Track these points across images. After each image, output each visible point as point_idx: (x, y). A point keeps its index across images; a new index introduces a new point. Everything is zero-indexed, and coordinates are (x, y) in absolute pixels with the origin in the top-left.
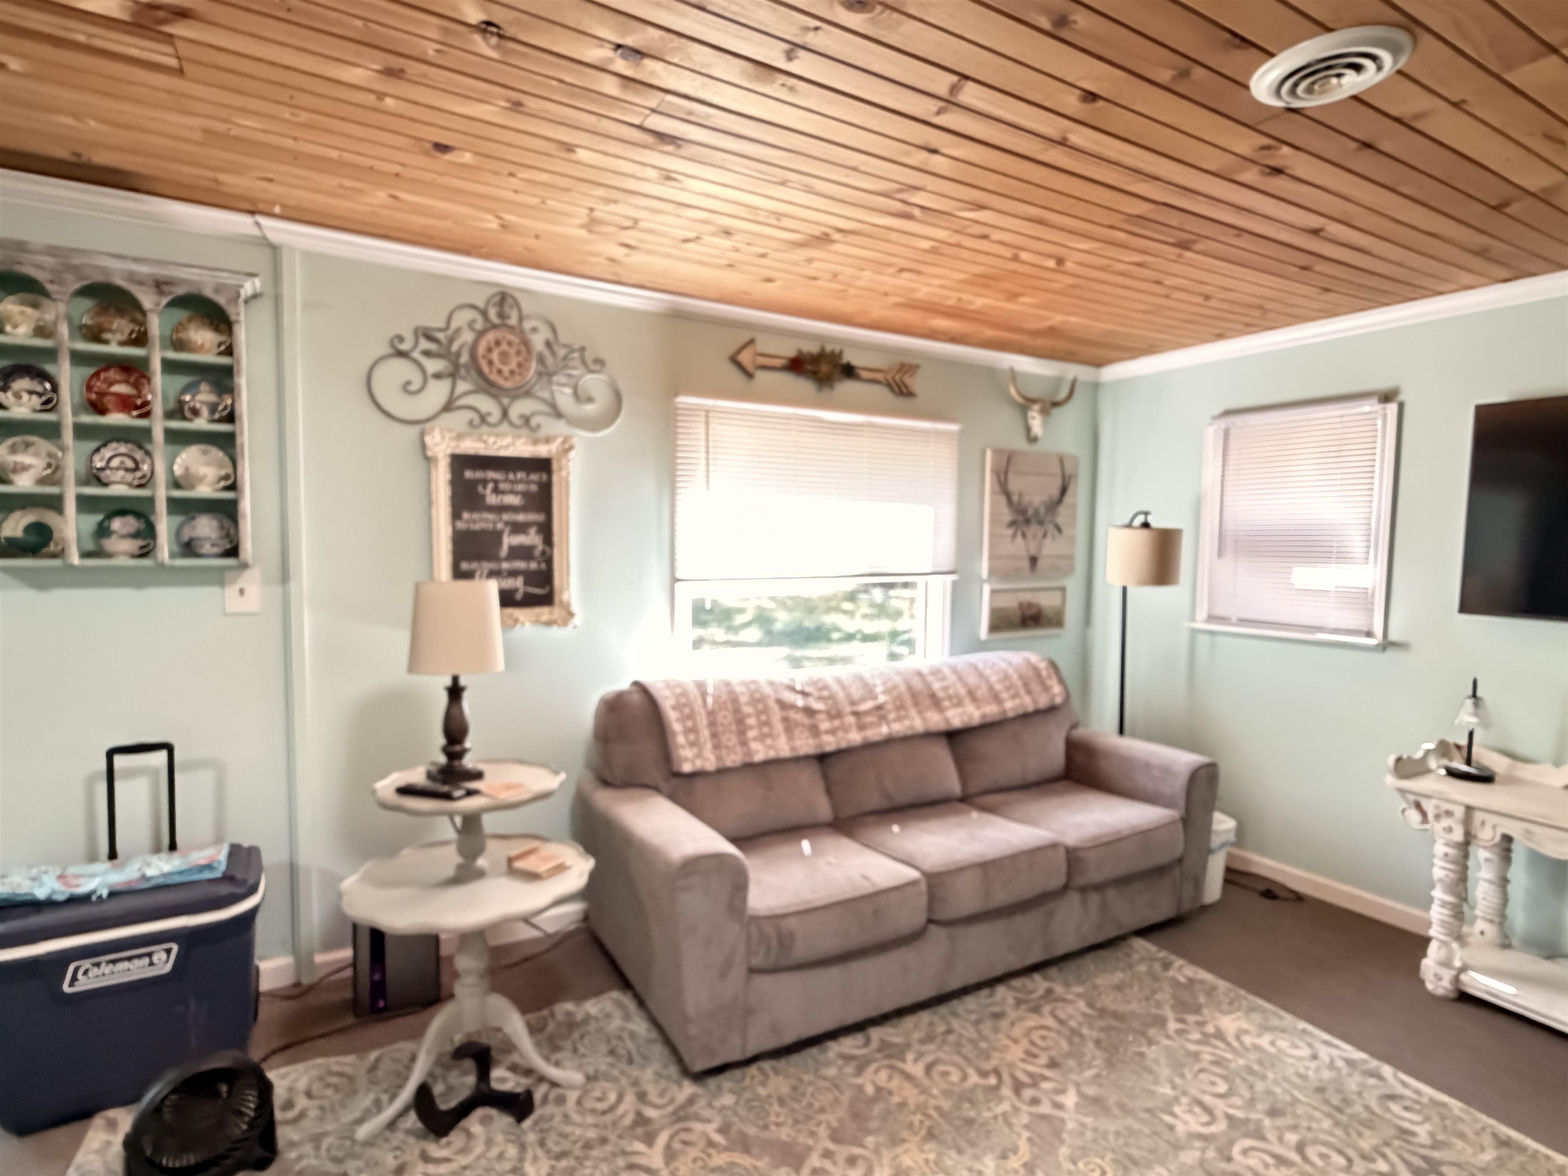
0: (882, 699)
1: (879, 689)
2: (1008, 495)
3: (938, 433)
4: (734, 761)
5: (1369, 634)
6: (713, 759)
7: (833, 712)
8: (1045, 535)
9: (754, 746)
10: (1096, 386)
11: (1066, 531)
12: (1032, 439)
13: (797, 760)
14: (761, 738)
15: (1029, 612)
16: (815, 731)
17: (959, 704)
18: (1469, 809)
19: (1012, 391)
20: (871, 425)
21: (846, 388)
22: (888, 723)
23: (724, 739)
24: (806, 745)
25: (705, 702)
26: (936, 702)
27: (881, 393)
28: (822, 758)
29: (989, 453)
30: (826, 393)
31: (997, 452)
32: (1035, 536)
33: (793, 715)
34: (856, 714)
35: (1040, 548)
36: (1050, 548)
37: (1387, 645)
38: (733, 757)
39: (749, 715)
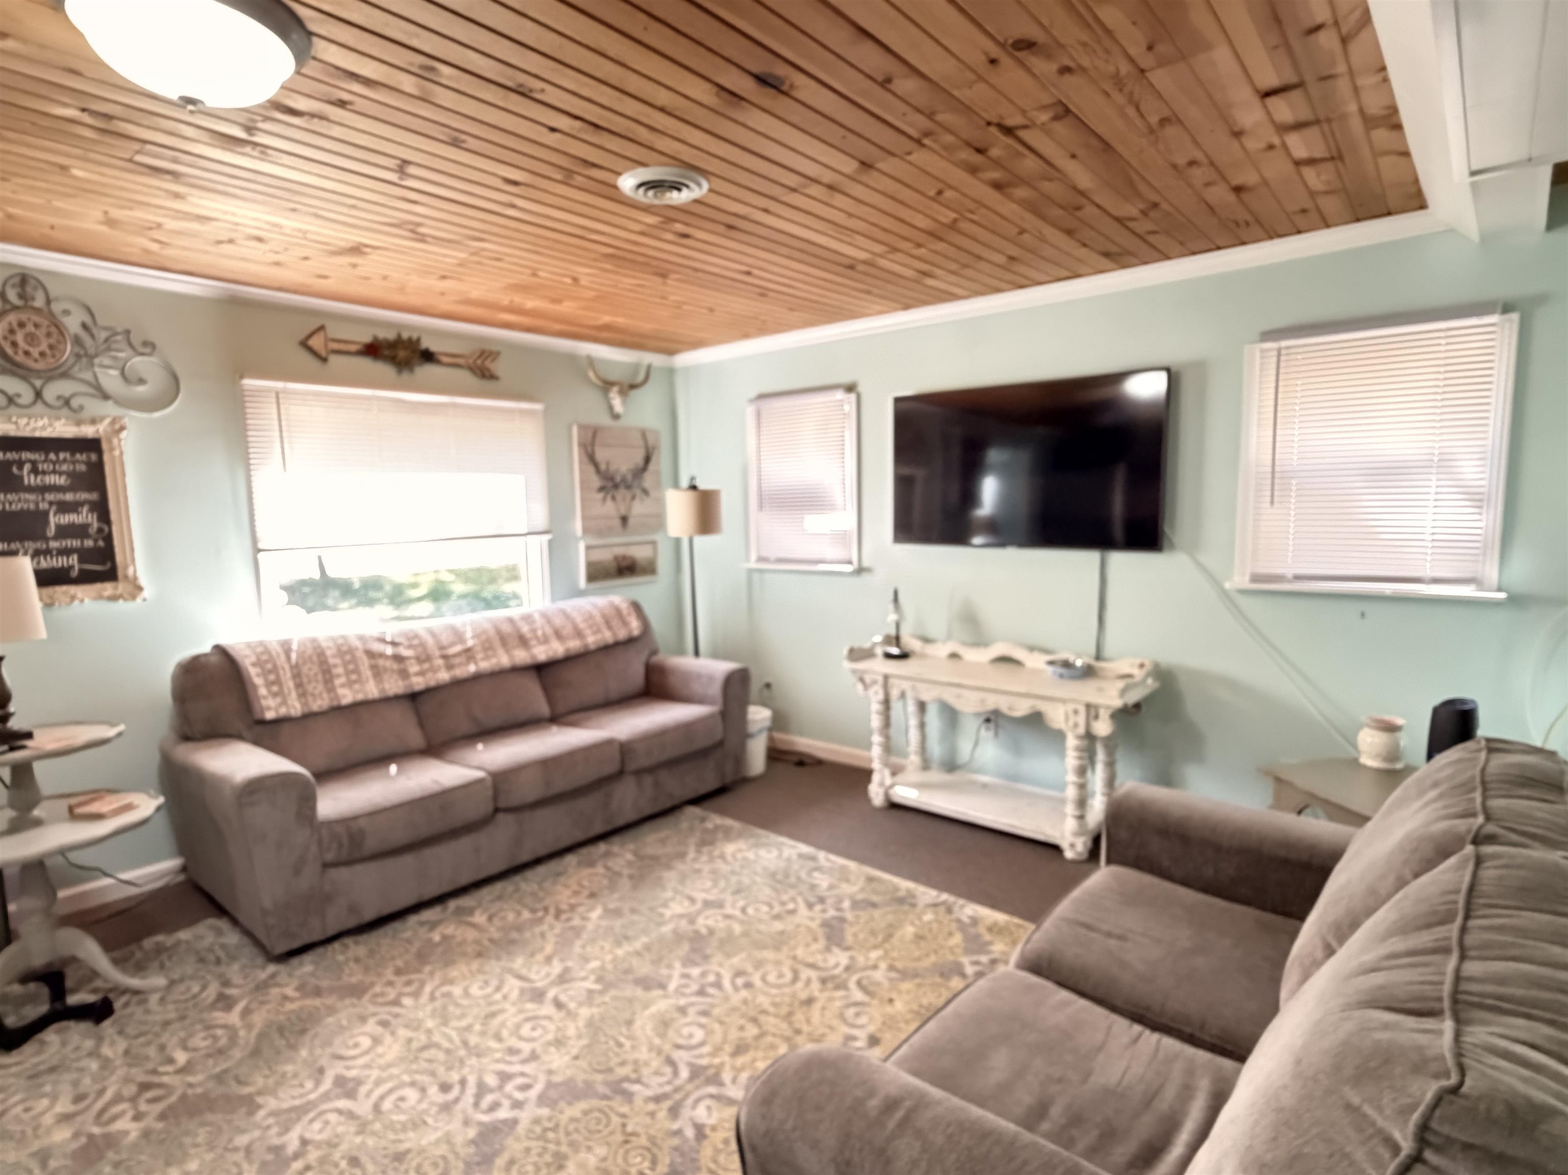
0: (470, 643)
1: (469, 635)
2: (596, 465)
3: (523, 412)
4: (320, 706)
5: (850, 562)
6: (298, 705)
7: (423, 657)
8: (633, 498)
9: (341, 691)
10: (671, 372)
11: (653, 493)
12: (616, 417)
13: (386, 700)
14: (349, 684)
15: (624, 564)
16: (404, 674)
17: (545, 640)
18: (886, 678)
20: (455, 405)
21: (426, 371)
22: (476, 663)
23: (310, 688)
24: (394, 686)
25: (288, 658)
26: (523, 641)
27: (464, 376)
28: (413, 697)
29: (575, 430)
30: (406, 376)
31: (582, 427)
32: (624, 499)
33: (381, 662)
34: (445, 657)
35: (629, 508)
36: (639, 508)
37: (860, 570)
38: (319, 702)
39: (336, 666)
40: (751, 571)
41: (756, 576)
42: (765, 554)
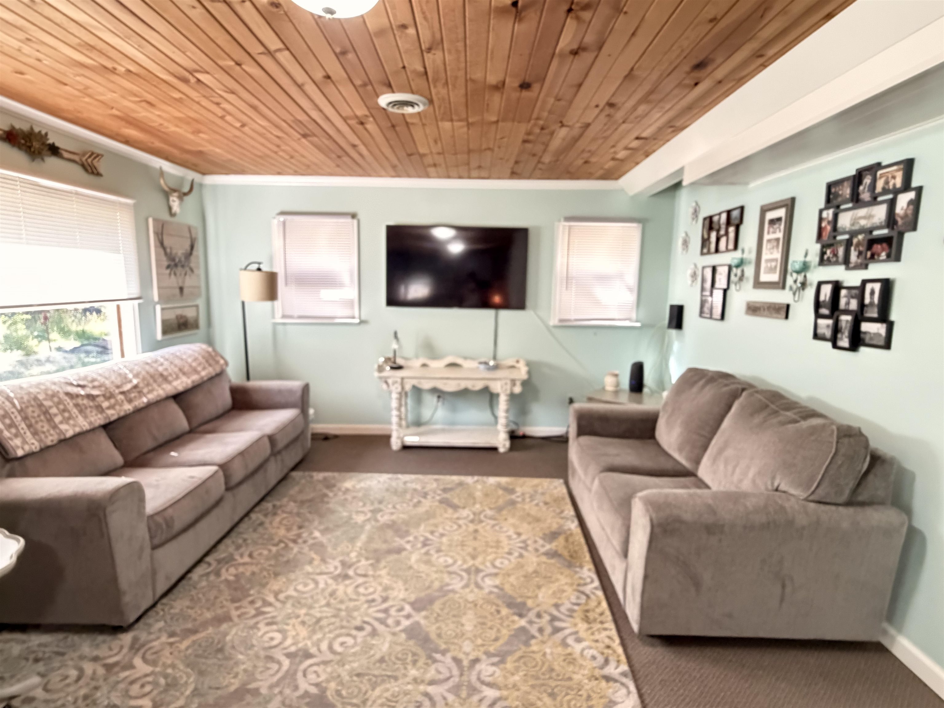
0: (135, 381)
1: (130, 376)
2: (164, 248)
3: (121, 204)
4: (52, 441)
5: (353, 317)
6: (35, 442)
7: (108, 395)
8: (186, 274)
9: (63, 427)
11: (195, 270)
12: (172, 215)
13: (93, 430)
14: (66, 420)
15: (182, 321)
16: (100, 409)
17: (177, 378)
18: (403, 379)
19: (162, 182)
20: (77, 194)
21: (52, 161)
22: (145, 396)
23: (39, 426)
24: (98, 419)
26: (165, 379)
27: (77, 170)
28: (107, 427)
29: (151, 221)
30: (37, 164)
31: (155, 220)
32: (180, 275)
33: (80, 401)
34: (122, 393)
35: (184, 282)
36: (189, 282)
37: (362, 322)
38: (50, 438)
39: (51, 407)
40: (275, 325)
41: (280, 328)
42: (288, 313)
